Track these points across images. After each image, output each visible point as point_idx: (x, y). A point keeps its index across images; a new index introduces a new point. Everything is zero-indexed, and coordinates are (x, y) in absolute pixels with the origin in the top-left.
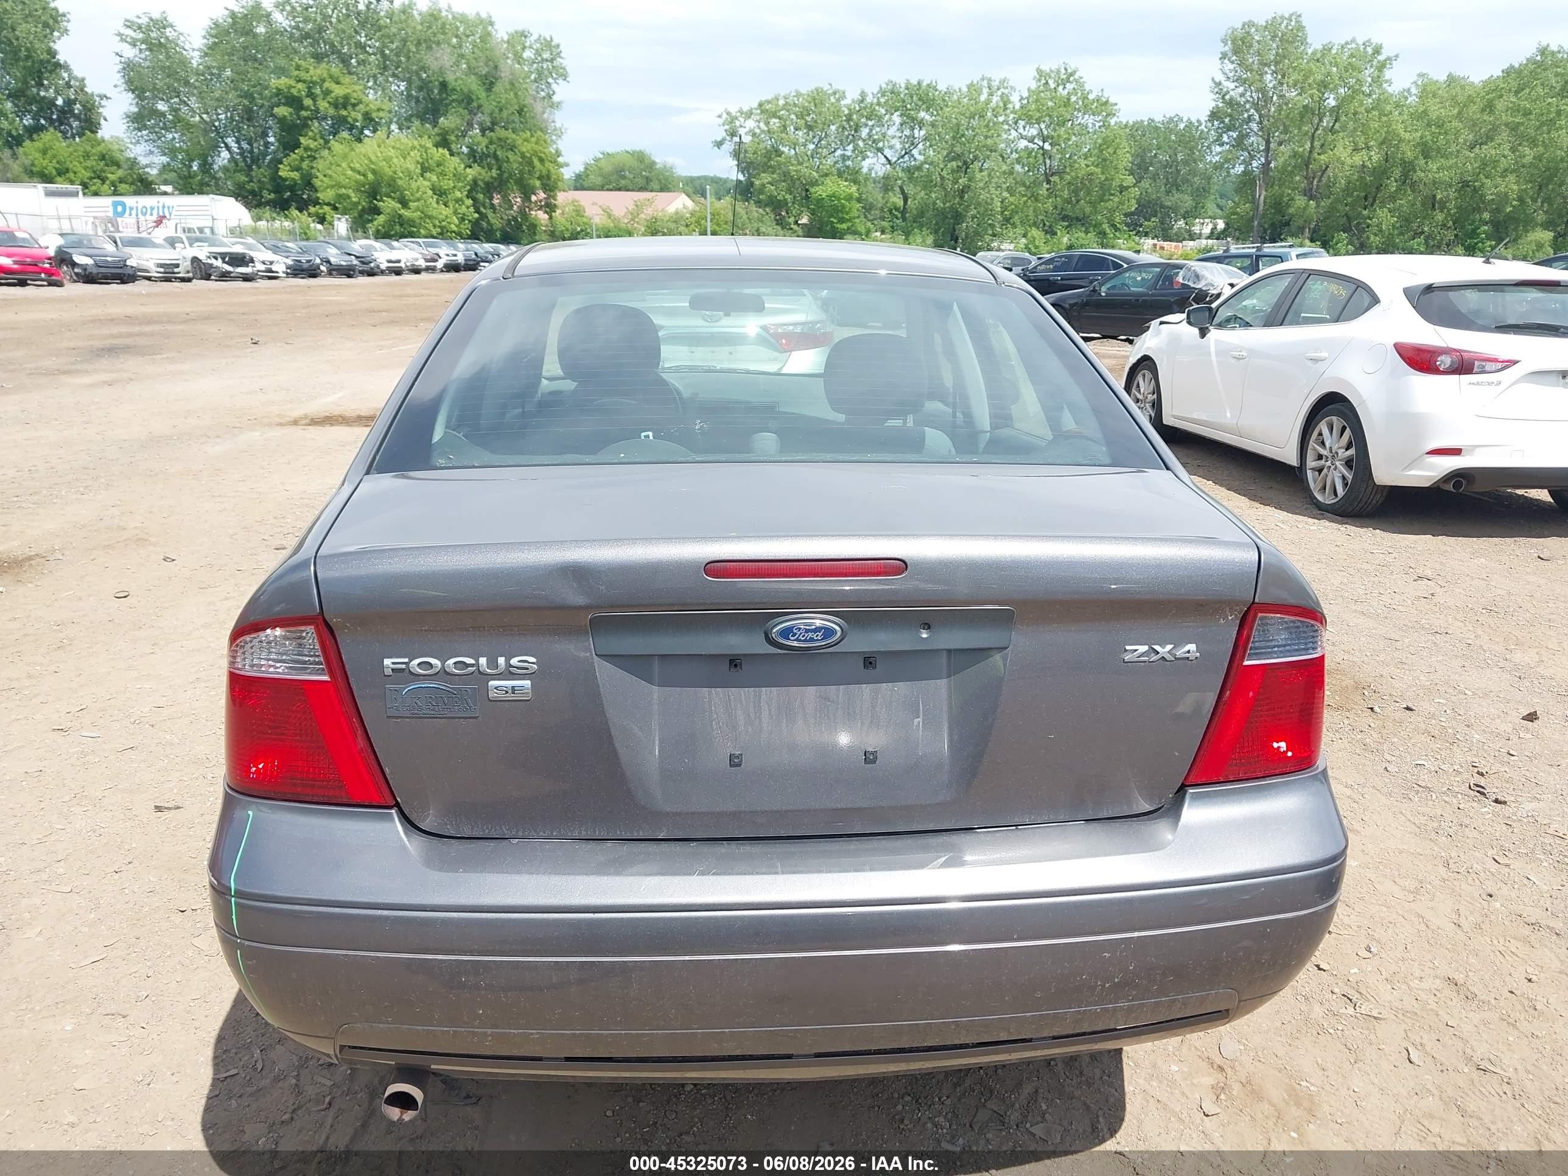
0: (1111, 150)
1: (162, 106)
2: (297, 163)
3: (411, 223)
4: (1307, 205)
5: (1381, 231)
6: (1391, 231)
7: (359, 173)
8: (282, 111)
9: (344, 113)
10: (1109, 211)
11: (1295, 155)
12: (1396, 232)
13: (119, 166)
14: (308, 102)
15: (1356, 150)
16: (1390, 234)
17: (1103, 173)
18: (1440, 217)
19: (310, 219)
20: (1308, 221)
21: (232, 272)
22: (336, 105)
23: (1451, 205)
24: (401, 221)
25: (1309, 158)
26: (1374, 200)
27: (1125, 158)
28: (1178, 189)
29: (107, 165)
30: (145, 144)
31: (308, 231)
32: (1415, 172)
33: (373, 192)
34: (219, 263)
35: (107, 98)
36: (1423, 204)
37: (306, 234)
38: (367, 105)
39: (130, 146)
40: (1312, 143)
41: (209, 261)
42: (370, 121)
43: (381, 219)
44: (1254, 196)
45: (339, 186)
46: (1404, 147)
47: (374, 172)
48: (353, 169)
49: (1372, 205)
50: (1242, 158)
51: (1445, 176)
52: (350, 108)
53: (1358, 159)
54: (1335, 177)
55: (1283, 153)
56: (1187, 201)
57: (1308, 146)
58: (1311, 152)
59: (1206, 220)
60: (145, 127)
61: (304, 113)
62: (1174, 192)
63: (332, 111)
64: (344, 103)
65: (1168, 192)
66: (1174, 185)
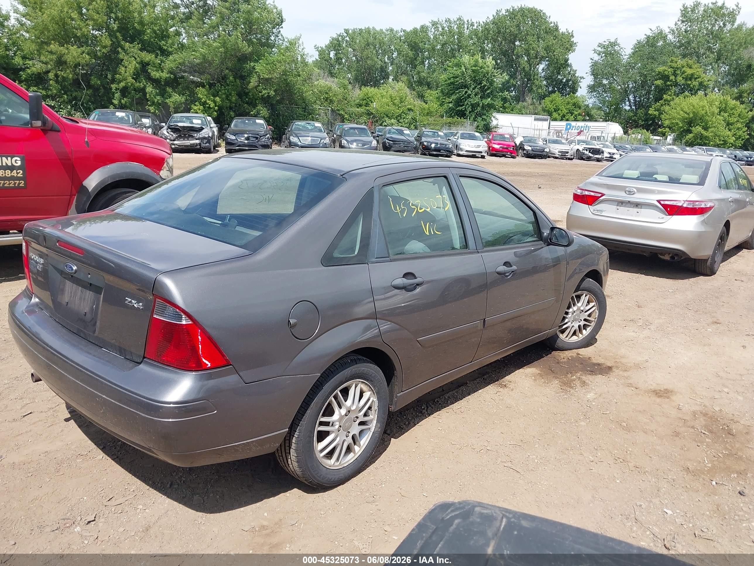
1: (605, 82)
2: (659, 107)
3: (706, 138)
7: (686, 113)
8: (659, 82)
9: (689, 82)
13: (580, 108)
14: (672, 78)
19: (651, 134)
21: (592, 157)
22: (686, 79)
24: (702, 137)
29: (575, 107)
30: (594, 99)
31: (648, 140)
33: (691, 123)
34: (587, 153)
35: (583, 78)
37: (646, 141)
38: (703, 78)
39: (587, 99)
41: (584, 151)
42: (702, 86)
43: (691, 135)
45: (674, 118)
47: (694, 112)
48: (684, 112)
52: (693, 80)
60: (595, 91)
61: (669, 83)
63: (683, 82)
64: (691, 77)
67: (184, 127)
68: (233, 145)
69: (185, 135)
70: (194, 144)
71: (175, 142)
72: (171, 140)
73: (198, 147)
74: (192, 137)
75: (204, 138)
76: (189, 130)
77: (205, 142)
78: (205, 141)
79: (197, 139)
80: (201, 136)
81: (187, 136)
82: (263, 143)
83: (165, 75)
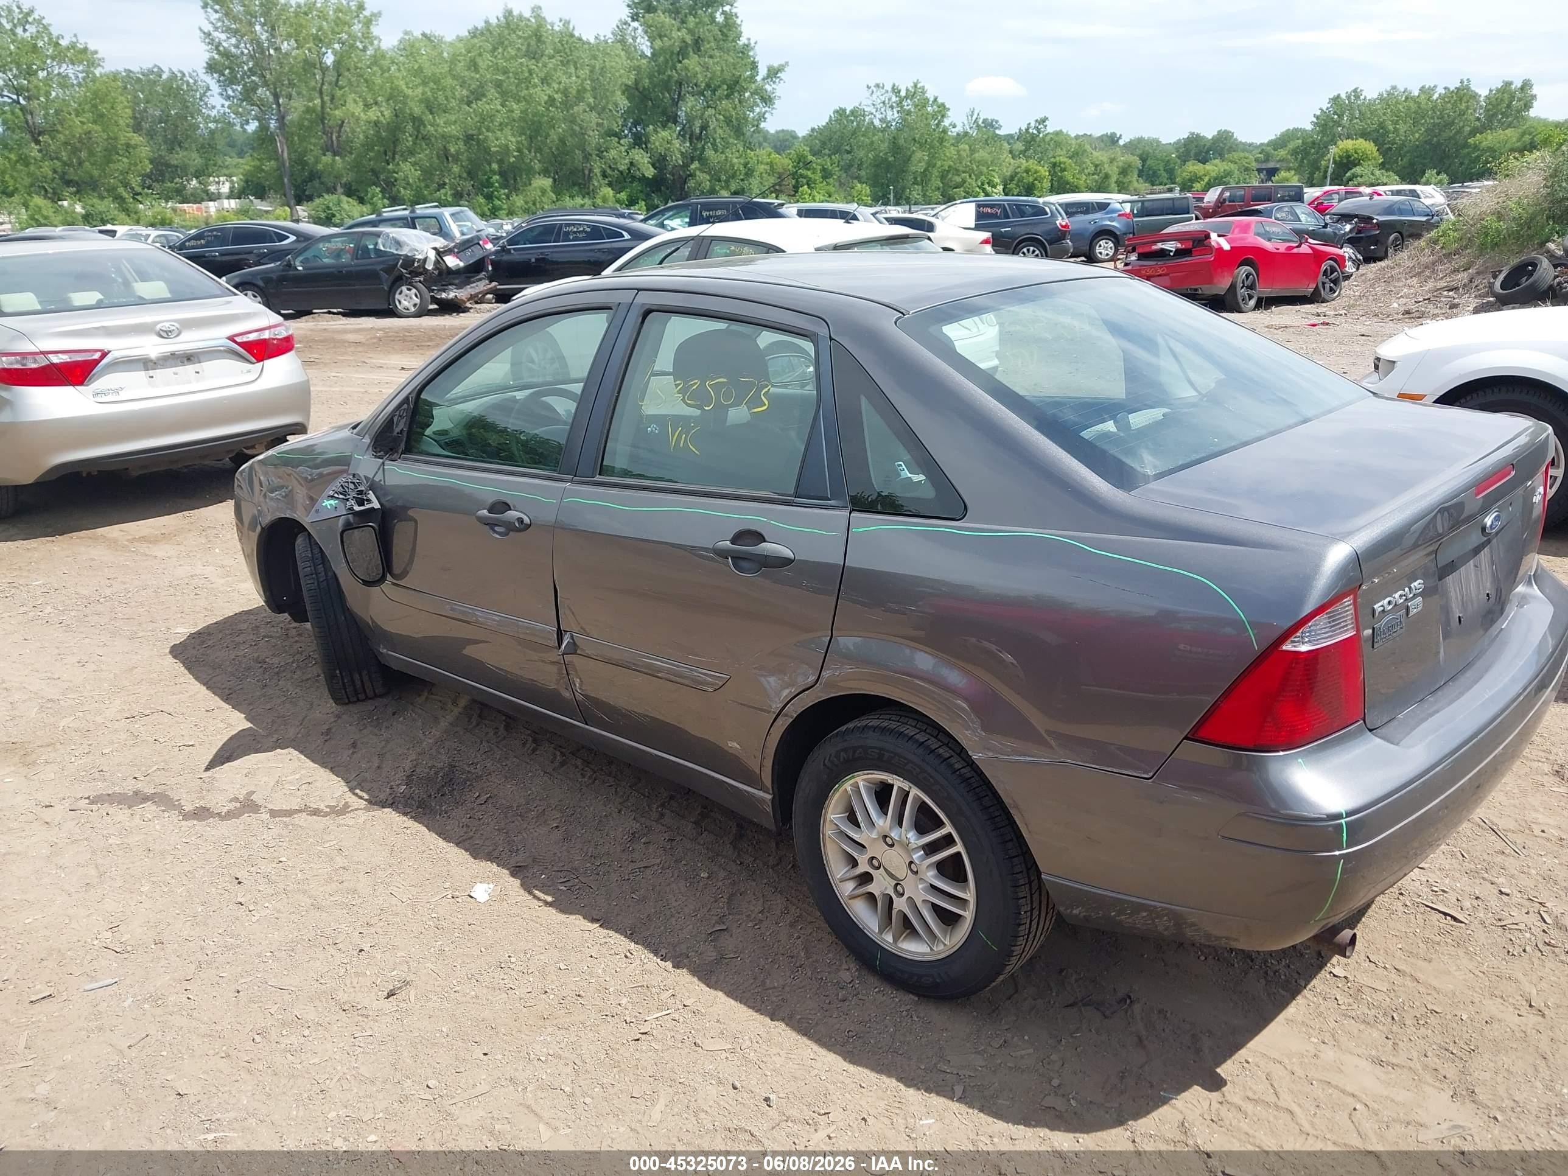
0: (108, 106)
4: (334, 161)
5: (408, 184)
6: (418, 184)
10: (122, 173)
11: (308, 110)
12: (423, 185)
15: (367, 106)
16: (417, 187)
17: (104, 131)
18: (456, 169)
20: (338, 177)
23: (463, 157)
25: (323, 113)
26: (394, 154)
27: (124, 115)
28: (180, 147)
32: (425, 126)
36: (438, 157)
40: (322, 99)
44: (276, 151)
46: (412, 104)
49: (394, 158)
50: (253, 113)
51: (453, 130)
53: (373, 114)
54: (353, 131)
55: (296, 109)
56: (195, 160)
57: (318, 101)
58: (322, 107)
59: (222, 179)
62: (179, 149)
65: (171, 150)
66: (174, 143)
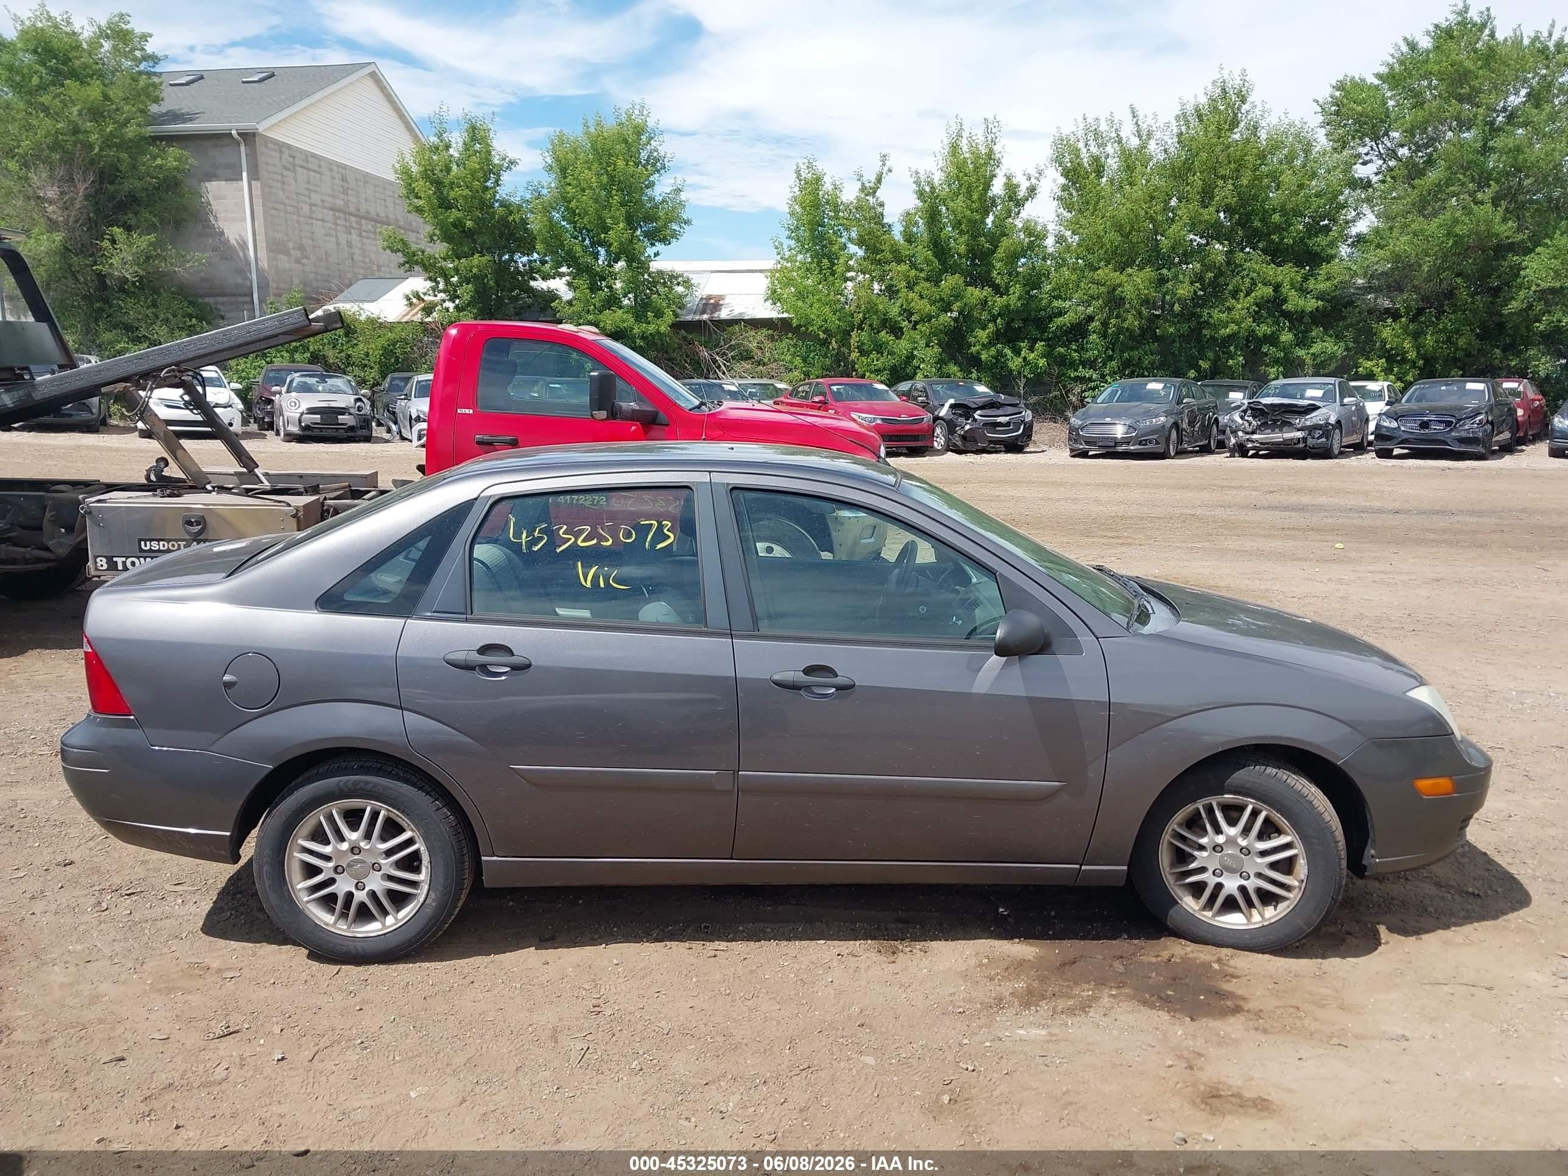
67: (1272, 405)
68: (1390, 440)
69: (1275, 421)
70: (1291, 440)
71: (1255, 437)
72: (1247, 433)
73: (1301, 445)
74: (1290, 424)
75: (1316, 427)
76: (1285, 412)
77: (1317, 436)
78: (1318, 433)
79: (1299, 430)
80: (1308, 423)
81: (1279, 423)
82: (1464, 434)
83: (1311, 304)
